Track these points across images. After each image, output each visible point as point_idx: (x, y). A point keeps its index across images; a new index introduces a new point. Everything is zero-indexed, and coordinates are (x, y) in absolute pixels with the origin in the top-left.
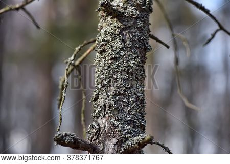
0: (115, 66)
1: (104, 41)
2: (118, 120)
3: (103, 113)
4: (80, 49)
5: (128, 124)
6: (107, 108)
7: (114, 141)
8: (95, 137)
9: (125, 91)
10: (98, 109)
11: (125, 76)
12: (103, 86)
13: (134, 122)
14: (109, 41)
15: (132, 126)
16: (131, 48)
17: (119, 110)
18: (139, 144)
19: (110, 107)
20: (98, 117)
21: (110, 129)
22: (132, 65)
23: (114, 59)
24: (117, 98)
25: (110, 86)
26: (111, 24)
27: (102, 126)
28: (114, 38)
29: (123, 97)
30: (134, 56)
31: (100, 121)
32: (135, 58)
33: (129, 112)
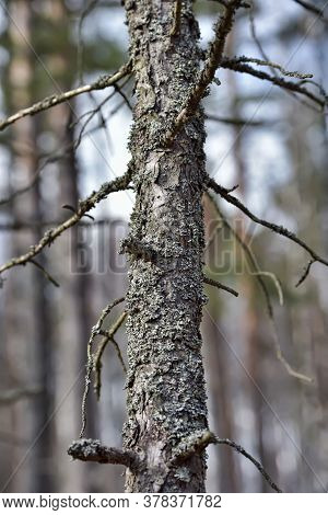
0: (154, 332)
1: (135, 296)
2: (163, 413)
3: (141, 404)
4: (108, 311)
5: (179, 417)
6: (147, 396)
7: (161, 444)
8: (133, 443)
9: (171, 367)
10: (135, 399)
11: (169, 346)
12: (139, 363)
13: (188, 413)
14: (142, 296)
15: (187, 419)
16: (177, 302)
17: (164, 398)
18: (196, 446)
19: (151, 393)
20: (135, 412)
21: (153, 428)
22: (178, 327)
23: (152, 321)
24: (161, 380)
25: (149, 362)
26: (145, 270)
27: (142, 424)
28: (149, 291)
29: (169, 378)
30: (181, 313)
31: (138, 416)
32: (183, 316)
33: (180, 397)
